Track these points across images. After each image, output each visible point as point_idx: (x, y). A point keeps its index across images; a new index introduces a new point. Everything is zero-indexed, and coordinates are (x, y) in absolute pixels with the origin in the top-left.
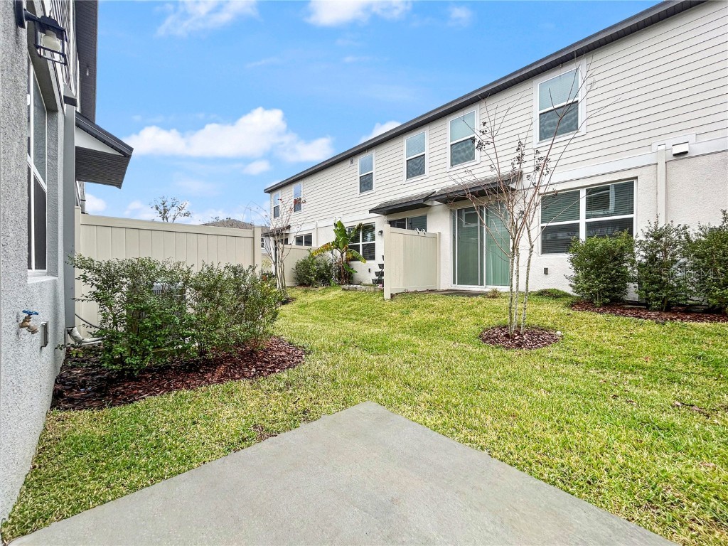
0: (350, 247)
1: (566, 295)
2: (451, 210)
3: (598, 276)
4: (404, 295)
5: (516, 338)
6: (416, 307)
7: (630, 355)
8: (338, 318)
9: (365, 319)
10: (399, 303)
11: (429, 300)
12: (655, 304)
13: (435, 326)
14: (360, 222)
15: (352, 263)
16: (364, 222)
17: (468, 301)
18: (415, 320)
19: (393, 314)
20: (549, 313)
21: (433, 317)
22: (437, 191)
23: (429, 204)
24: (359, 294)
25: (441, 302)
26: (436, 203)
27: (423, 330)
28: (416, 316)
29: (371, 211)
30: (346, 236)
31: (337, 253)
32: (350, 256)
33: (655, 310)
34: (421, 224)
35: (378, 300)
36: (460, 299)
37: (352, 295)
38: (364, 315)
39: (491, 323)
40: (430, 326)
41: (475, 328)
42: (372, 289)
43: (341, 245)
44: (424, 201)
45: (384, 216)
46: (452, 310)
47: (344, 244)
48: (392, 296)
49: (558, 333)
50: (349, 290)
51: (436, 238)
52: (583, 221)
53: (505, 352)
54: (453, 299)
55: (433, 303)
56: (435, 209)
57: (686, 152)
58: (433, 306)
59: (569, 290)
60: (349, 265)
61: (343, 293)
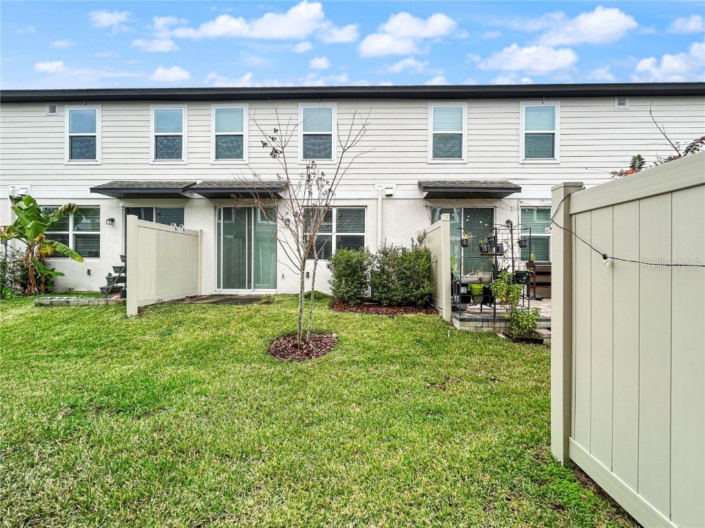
0: (48, 237)
1: (325, 296)
2: (215, 207)
3: (353, 282)
4: (158, 306)
5: (304, 347)
6: (180, 323)
7: (385, 348)
8: (37, 358)
9: (98, 351)
10: (153, 319)
11: (195, 312)
12: (385, 302)
13: (214, 346)
14: (72, 202)
15: (51, 260)
16: (78, 203)
17: (244, 310)
18: (184, 342)
19: (147, 337)
20: (322, 316)
21: (207, 335)
22: (198, 182)
23: (188, 195)
24: (74, 310)
25: (212, 314)
26: (196, 195)
27: (197, 354)
28: (183, 336)
29: (93, 190)
30: (41, 220)
31: (21, 245)
32: (49, 250)
33: (385, 307)
34: (176, 218)
35: (116, 318)
36: (235, 308)
37: (61, 313)
38: (94, 346)
39: (275, 334)
40: (207, 348)
41: (260, 342)
42: (102, 301)
43: (29, 233)
44: (183, 192)
45: (116, 201)
46: (229, 322)
47: (36, 234)
48: (140, 310)
49: (334, 335)
50: (52, 304)
51: (196, 236)
52: (334, 235)
53: (300, 366)
54: (225, 308)
55: (202, 316)
56: (195, 203)
57: (392, 195)
58: (204, 319)
59: (330, 293)
60: (44, 263)
61: (37, 312)
